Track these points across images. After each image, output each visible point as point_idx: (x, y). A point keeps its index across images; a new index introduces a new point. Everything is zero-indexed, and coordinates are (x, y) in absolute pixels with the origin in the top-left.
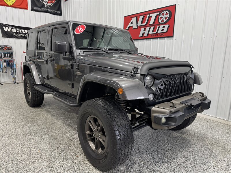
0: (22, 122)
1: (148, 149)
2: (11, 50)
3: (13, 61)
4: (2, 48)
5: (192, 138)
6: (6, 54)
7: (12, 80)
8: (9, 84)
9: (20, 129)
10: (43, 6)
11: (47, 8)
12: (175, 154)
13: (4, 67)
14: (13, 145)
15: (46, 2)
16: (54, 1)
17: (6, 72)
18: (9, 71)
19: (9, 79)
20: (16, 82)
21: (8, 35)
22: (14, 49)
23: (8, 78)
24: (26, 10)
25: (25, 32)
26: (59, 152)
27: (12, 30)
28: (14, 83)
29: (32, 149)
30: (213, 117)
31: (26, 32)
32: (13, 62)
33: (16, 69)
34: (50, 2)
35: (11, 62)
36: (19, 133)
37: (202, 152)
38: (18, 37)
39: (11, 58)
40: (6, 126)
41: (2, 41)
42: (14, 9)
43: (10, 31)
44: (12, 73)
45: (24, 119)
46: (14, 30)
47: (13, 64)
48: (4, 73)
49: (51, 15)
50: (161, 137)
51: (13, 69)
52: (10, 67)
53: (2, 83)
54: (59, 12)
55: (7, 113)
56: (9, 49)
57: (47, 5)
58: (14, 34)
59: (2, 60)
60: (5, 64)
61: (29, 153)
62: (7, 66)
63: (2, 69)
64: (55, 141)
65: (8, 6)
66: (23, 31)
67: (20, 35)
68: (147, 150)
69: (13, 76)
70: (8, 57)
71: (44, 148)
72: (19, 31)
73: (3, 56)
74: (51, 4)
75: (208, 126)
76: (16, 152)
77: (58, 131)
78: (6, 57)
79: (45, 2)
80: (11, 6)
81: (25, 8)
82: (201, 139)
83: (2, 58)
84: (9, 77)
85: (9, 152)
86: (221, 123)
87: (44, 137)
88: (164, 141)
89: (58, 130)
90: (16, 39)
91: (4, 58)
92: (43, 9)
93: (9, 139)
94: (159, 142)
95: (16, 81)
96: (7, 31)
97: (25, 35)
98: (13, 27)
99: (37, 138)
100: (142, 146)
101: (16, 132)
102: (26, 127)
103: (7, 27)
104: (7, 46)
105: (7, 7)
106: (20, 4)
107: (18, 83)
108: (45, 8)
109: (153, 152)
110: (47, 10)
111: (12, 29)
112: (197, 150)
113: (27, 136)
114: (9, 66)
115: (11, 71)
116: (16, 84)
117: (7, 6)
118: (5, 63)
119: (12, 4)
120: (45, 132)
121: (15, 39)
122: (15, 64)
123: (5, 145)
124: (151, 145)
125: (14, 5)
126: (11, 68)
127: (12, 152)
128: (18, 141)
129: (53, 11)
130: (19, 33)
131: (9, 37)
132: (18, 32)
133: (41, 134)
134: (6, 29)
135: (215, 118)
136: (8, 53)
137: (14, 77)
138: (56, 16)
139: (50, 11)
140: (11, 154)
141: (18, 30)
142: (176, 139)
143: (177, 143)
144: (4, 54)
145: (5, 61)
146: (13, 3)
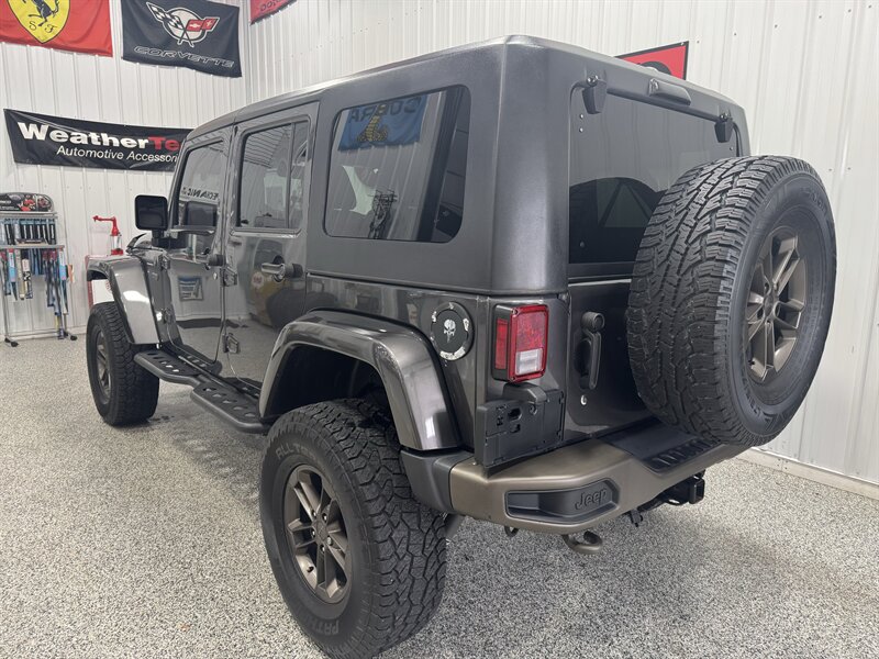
0: (105, 506)
1: (601, 617)
2: (46, 210)
3: (57, 254)
4: (15, 203)
5: (767, 564)
6: (28, 226)
7: (53, 324)
8: (42, 342)
9: (98, 536)
10: (169, 42)
11: (186, 48)
12: (711, 638)
13: (20, 275)
14: (74, 606)
15: (180, 26)
16: (209, 24)
17: (29, 296)
18: (41, 290)
19: (40, 320)
20: (66, 334)
21: (37, 155)
22: (58, 207)
23: (35, 317)
24: (103, 59)
25: (100, 140)
26: (260, 635)
27: (54, 135)
28: (60, 338)
29: (151, 624)
30: (836, 477)
31: (106, 143)
32: (57, 257)
33: (68, 285)
34: (195, 26)
35: (48, 258)
36: (96, 555)
37: (813, 626)
38: (75, 161)
39: (50, 243)
40: (41, 522)
41: (12, 175)
42: (59, 55)
43: (43, 138)
44: (54, 299)
45: (110, 494)
46: (59, 135)
47: (58, 264)
48: (23, 299)
49: (200, 74)
50: (647, 565)
51: (57, 285)
52: (44, 276)
53: (14, 339)
54: (230, 64)
55: (43, 465)
56: (40, 209)
57: (185, 36)
58: (61, 150)
59: (13, 251)
60: (26, 265)
61: (140, 641)
62: (32, 271)
63: (14, 284)
64: (240, 588)
65: (36, 45)
66: (94, 136)
67: (81, 153)
68: (599, 621)
69: (57, 311)
70: (36, 237)
71: (199, 616)
72: (80, 137)
73: (17, 236)
74: (198, 34)
75: (823, 515)
76: (92, 637)
77: (248, 544)
78: (29, 237)
79: (176, 27)
80: (48, 45)
81: (103, 49)
82: (800, 570)
83: (14, 244)
84: (40, 313)
85: (62, 636)
86: (873, 500)
87: (193, 570)
88: (661, 581)
89: (247, 539)
90: (67, 168)
91: (20, 242)
92: (171, 54)
93: (59, 579)
94: (640, 584)
95: (68, 330)
96: (31, 137)
97: (100, 154)
98: (55, 125)
99: (167, 575)
100: (577, 606)
101: (84, 548)
102: (121, 526)
103: (34, 122)
104: (31, 195)
105: (34, 49)
106: (82, 38)
107: (74, 338)
108: (176, 48)
109: (624, 627)
110: (183, 56)
111: (50, 130)
112: (793, 618)
113: (128, 566)
114: (41, 273)
115: (48, 293)
116: (67, 341)
117: (35, 42)
118: (26, 262)
119: (51, 36)
120: (198, 548)
121: (62, 168)
122: (62, 264)
123: (45, 608)
124: (612, 599)
125: (61, 40)
126: (49, 281)
127: (75, 639)
128: (95, 587)
129: (206, 60)
130: (80, 146)
131: (42, 163)
132: (73, 140)
133: (183, 555)
134: (29, 132)
135: (845, 481)
136: (38, 223)
137: (59, 315)
138: (217, 78)
139: (196, 58)
140: (73, 646)
141: (73, 134)
142: (707, 573)
143: (712, 590)
144: (21, 227)
145: (24, 254)
146: (57, 31)
